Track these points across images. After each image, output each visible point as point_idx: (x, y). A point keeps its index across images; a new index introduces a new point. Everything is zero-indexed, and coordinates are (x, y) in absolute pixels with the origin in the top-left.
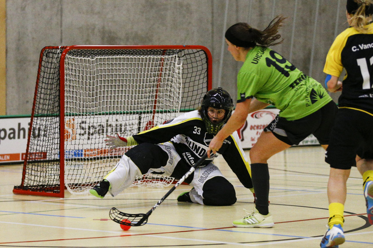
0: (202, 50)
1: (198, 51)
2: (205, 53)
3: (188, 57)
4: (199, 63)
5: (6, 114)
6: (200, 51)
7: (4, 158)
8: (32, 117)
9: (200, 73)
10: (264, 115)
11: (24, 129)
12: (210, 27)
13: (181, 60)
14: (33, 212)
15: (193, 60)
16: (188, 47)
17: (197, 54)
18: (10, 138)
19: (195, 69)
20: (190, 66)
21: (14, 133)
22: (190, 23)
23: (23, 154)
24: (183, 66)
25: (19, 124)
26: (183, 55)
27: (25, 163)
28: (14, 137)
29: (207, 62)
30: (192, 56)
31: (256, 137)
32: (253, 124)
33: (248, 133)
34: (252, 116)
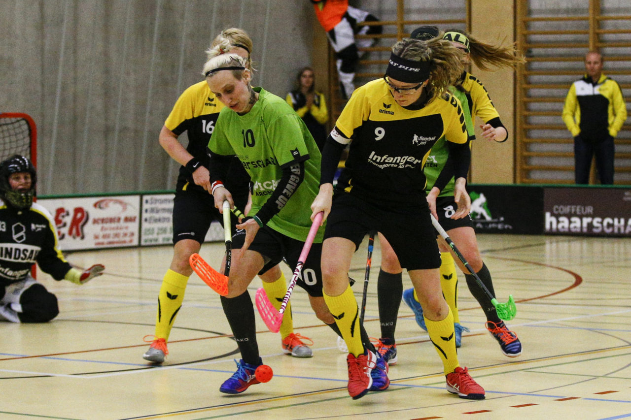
0: (23, 119)
1: (18, 121)
2: (28, 123)
3: (5, 128)
4: (20, 137)
6: (21, 120)
10: (111, 204)
12: (39, 88)
15: (12, 132)
16: (6, 115)
17: (17, 125)
22: (12, 83)
29: (30, 135)
30: (10, 127)
31: (101, 234)
32: (97, 217)
33: (90, 229)
34: (95, 205)
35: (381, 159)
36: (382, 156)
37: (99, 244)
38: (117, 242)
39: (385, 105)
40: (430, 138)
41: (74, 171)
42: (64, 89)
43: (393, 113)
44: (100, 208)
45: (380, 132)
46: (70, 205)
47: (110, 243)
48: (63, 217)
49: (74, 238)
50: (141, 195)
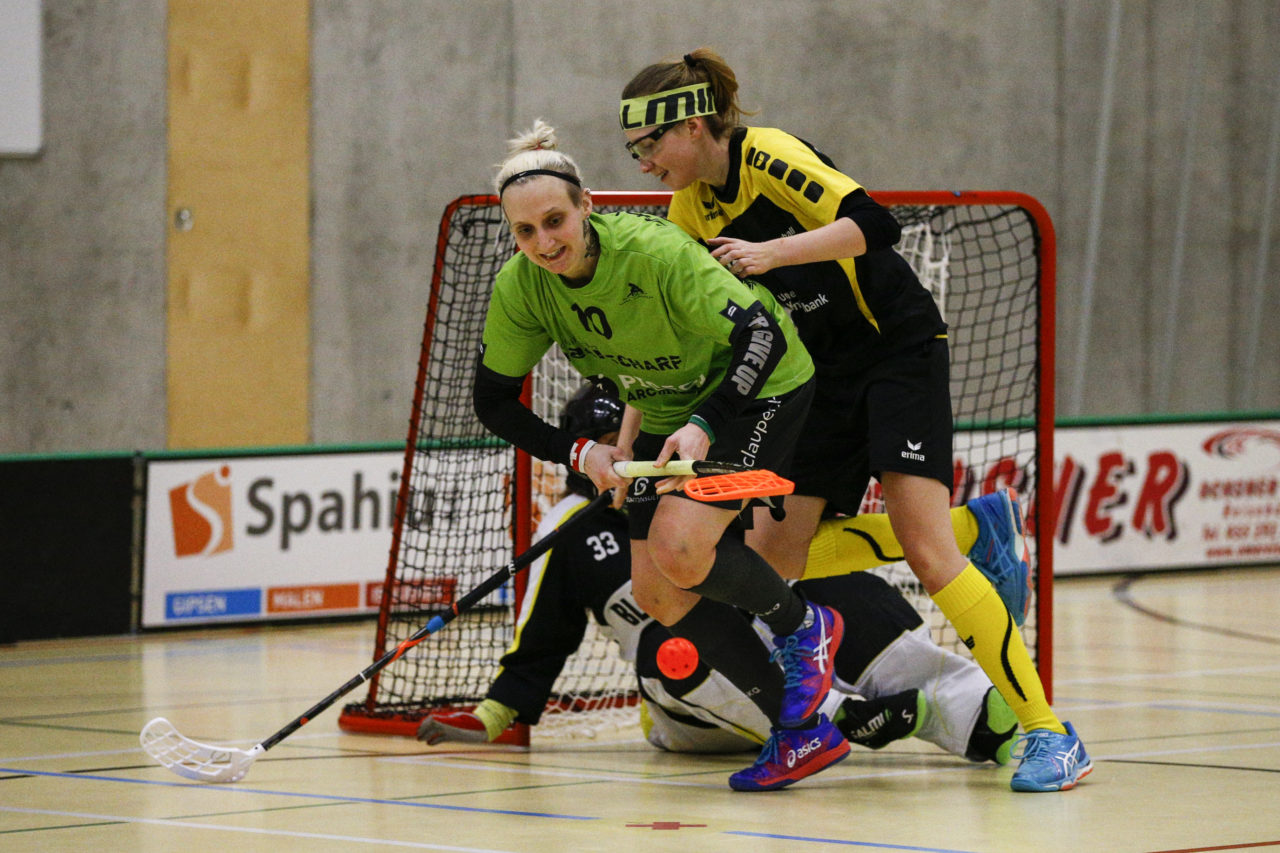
0: (1018, 209)
1: (1005, 214)
2: (1031, 219)
3: (968, 232)
4: (1009, 257)
5: (311, 437)
6: (1012, 211)
7: (301, 599)
8: (410, 449)
9: (1010, 294)
10: (1251, 444)
11: (374, 496)
12: (1050, 122)
13: (944, 247)
14: (410, 798)
15: (988, 244)
16: (970, 198)
17: (1002, 225)
18: (324, 527)
19: (992, 279)
20: (974, 265)
21: (339, 509)
23: (370, 587)
24: (949, 269)
25: (358, 478)
26: (949, 225)
27: (383, 618)
28: (339, 525)
29: (1036, 252)
30: (985, 229)
31: (1223, 525)
32: (1211, 480)
33: (1191, 512)
34: (1208, 447)
37: (1218, 552)
38: (1268, 549)
41: (1147, 350)
42: (1118, 125)
44: (1221, 451)
46: (1138, 445)
47: (1248, 550)
48: (1119, 477)
49: (1149, 535)
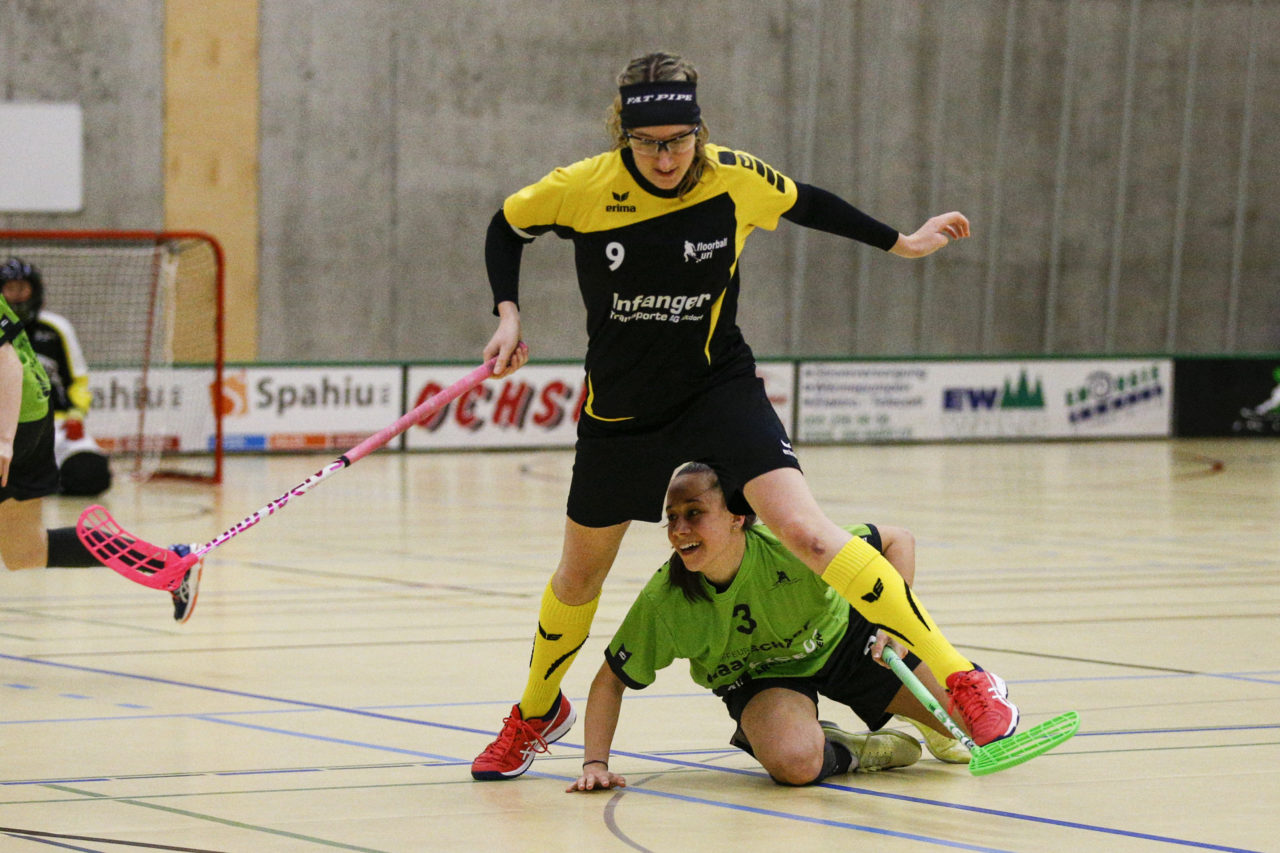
35: (632, 306)
36: (632, 299)
39: (616, 196)
40: (717, 242)
43: (633, 209)
45: (615, 252)
50: (797, 363)
